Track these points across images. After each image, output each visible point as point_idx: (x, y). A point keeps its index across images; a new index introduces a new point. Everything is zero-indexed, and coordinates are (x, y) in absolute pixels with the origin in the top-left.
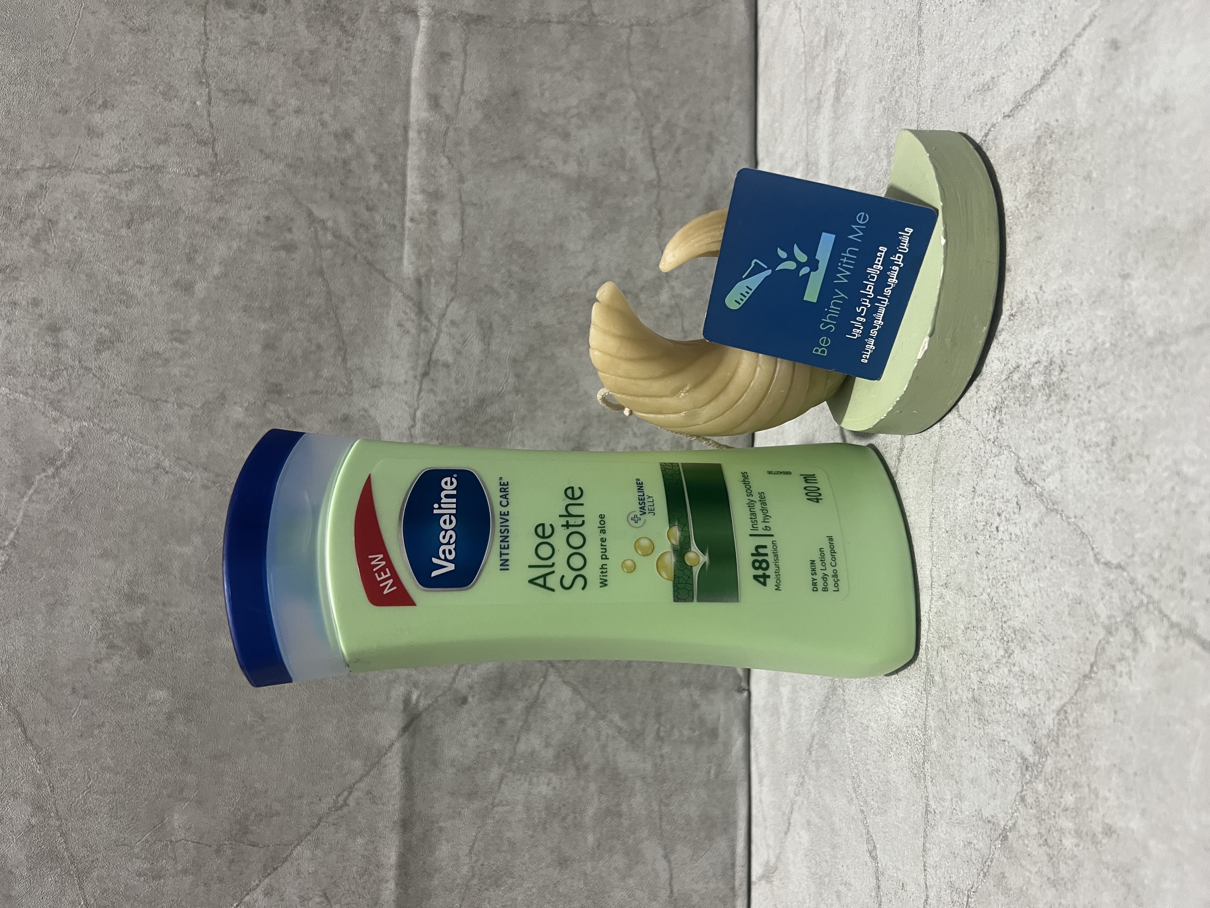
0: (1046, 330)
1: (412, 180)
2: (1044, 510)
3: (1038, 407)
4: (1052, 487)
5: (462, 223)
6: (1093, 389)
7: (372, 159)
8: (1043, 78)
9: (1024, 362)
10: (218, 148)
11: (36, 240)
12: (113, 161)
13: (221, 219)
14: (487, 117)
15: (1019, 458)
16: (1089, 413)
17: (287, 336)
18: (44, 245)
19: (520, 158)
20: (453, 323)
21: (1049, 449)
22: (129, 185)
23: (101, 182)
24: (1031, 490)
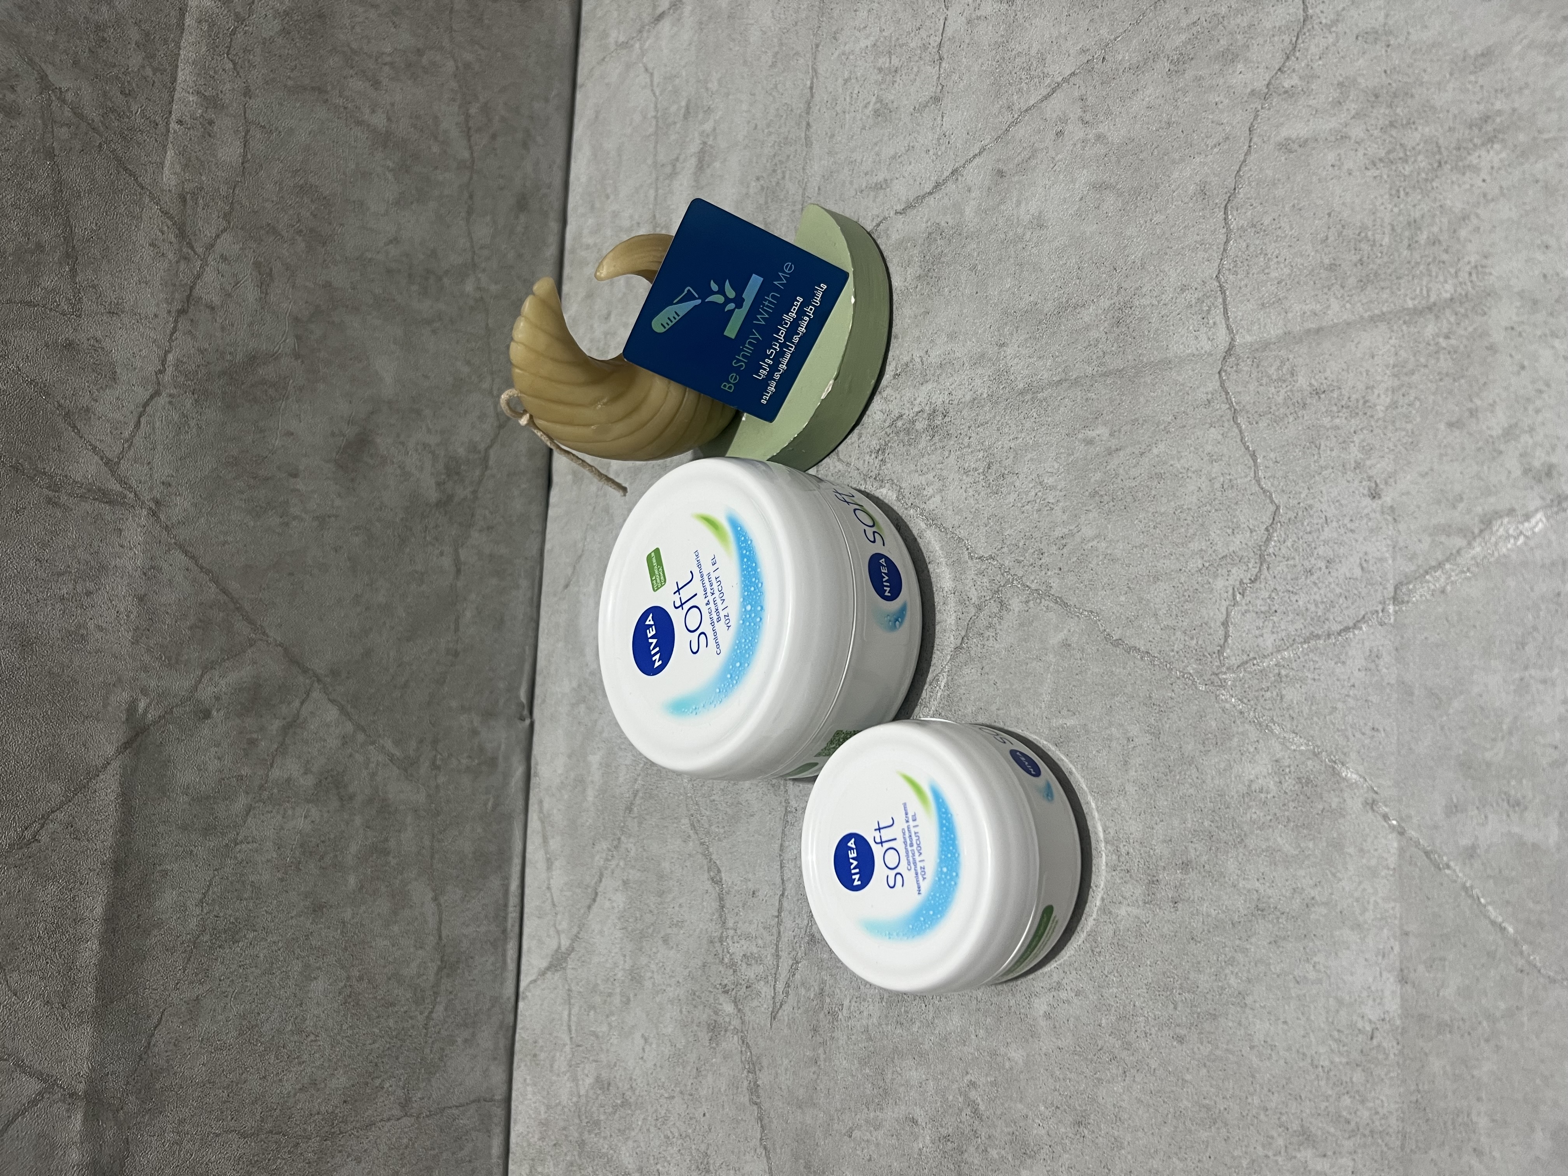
0: (929, 386)
3: (920, 446)
4: (931, 508)
6: (973, 428)
8: (936, 187)
9: (907, 412)
15: (901, 488)
16: (969, 446)
21: (932, 478)
24: (911, 512)
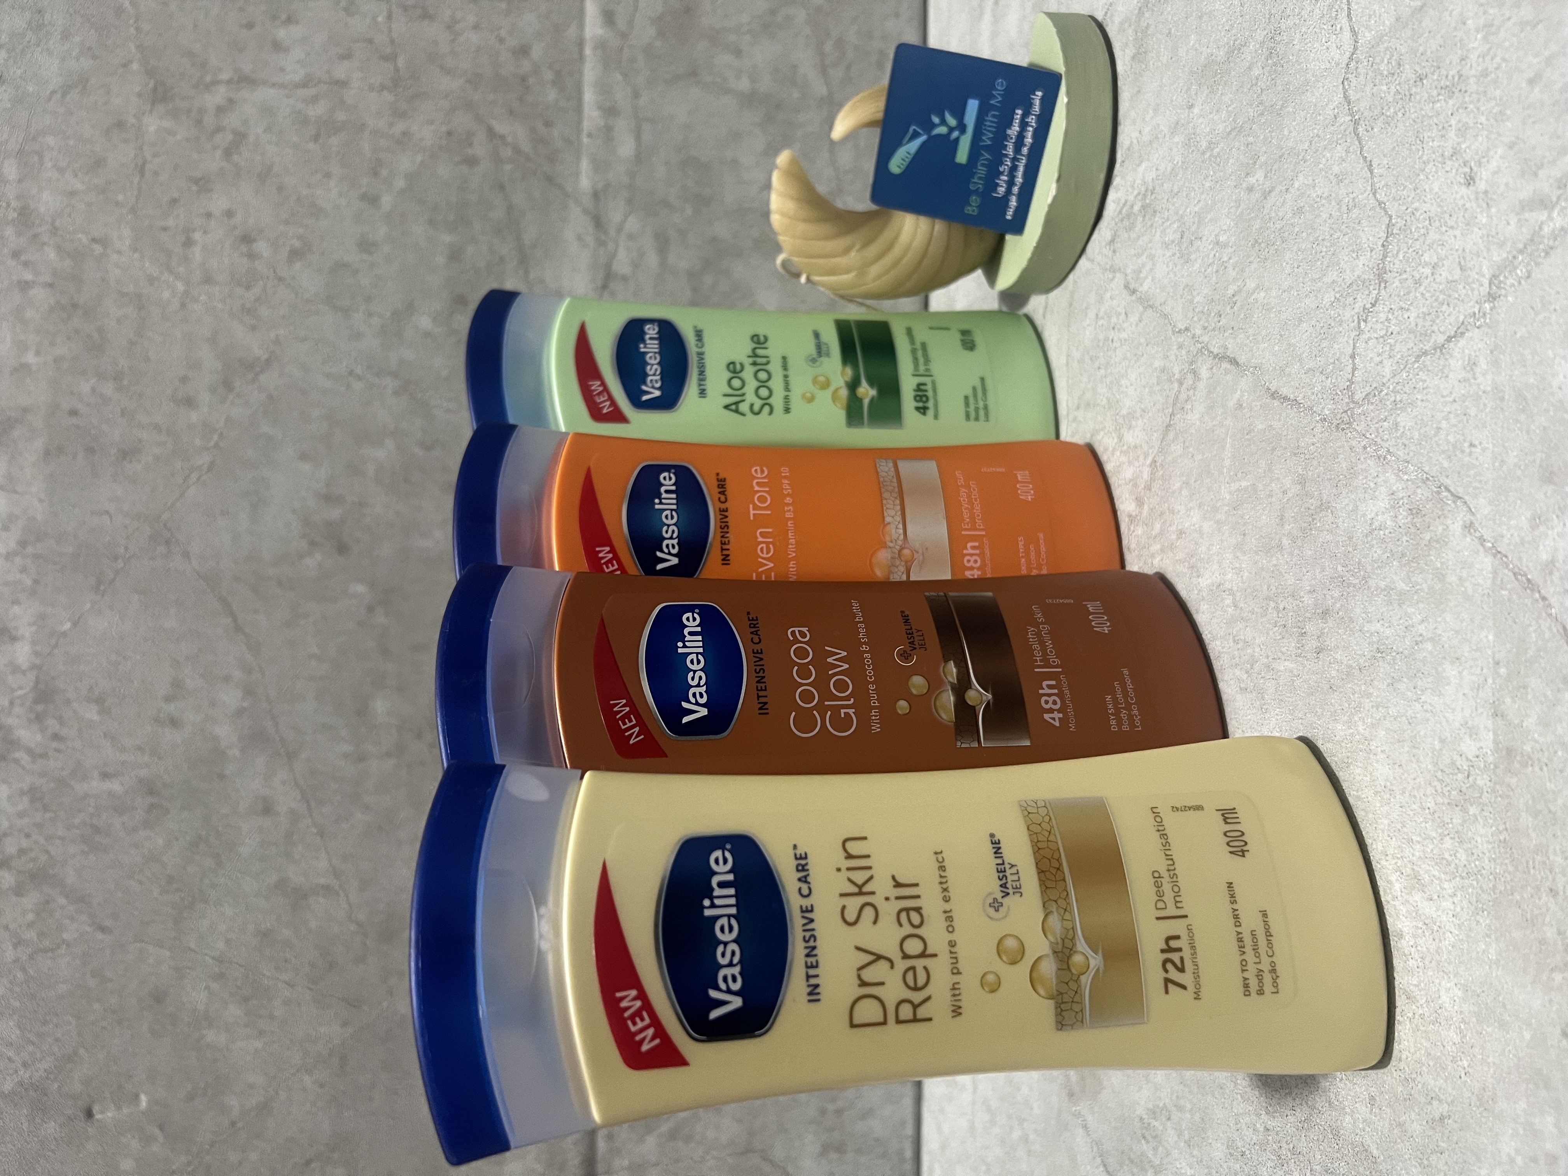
1: (589, 96)
2: (1141, 308)
5: (638, 137)
6: (1170, 199)
7: (549, 75)
9: (1129, 197)
10: (401, 62)
11: (228, 153)
12: (298, 76)
13: (404, 134)
14: (661, 33)
15: (1127, 275)
16: (1168, 220)
17: (470, 250)
18: (235, 157)
19: (693, 73)
20: (631, 237)
21: (1145, 258)
22: (314, 99)
23: (288, 97)
24: (1134, 298)
